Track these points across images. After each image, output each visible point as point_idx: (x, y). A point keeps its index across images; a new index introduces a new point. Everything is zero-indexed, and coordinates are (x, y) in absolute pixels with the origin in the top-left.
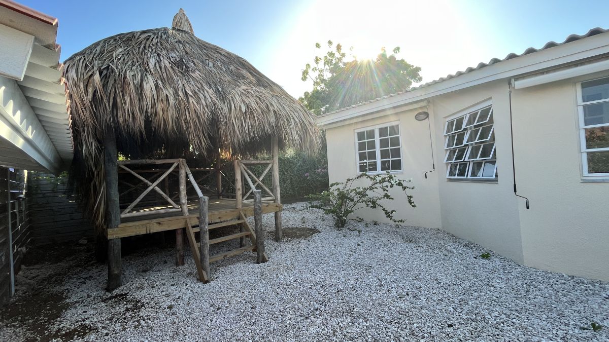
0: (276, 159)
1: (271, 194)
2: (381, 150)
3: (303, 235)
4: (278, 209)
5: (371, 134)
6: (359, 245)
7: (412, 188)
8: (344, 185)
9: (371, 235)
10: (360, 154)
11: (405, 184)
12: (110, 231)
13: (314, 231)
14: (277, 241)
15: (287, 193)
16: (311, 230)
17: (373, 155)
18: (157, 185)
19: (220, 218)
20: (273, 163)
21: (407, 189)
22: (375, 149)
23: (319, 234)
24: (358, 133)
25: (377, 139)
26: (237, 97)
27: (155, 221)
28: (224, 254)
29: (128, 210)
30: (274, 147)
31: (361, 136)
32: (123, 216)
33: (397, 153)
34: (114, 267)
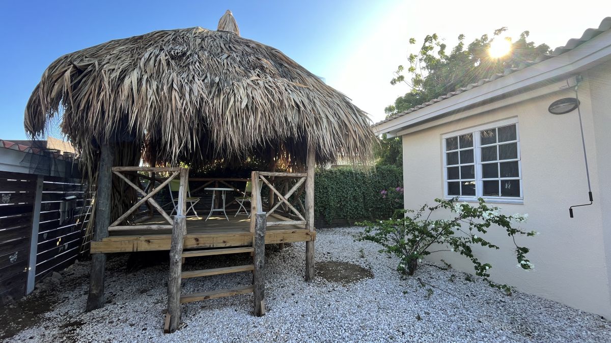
0: (311, 173)
1: (301, 216)
2: (483, 165)
3: (346, 278)
4: (309, 238)
5: (466, 141)
6: (419, 318)
7: (529, 234)
8: (416, 213)
9: (452, 300)
10: (449, 169)
11: (513, 225)
12: (93, 244)
13: (366, 273)
14: (306, 280)
15: (358, 213)
16: (363, 270)
17: (469, 172)
18: (153, 197)
19: (224, 242)
20: (307, 177)
21: (517, 235)
22: (473, 162)
23: (370, 281)
24: (447, 140)
25: (477, 148)
26: (242, 90)
27: (143, 238)
28: (206, 294)
29: (116, 223)
30: (309, 157)
31: (451, 143)
32: (110, 228)
33: (512, 169)
34: (93, 286)
